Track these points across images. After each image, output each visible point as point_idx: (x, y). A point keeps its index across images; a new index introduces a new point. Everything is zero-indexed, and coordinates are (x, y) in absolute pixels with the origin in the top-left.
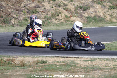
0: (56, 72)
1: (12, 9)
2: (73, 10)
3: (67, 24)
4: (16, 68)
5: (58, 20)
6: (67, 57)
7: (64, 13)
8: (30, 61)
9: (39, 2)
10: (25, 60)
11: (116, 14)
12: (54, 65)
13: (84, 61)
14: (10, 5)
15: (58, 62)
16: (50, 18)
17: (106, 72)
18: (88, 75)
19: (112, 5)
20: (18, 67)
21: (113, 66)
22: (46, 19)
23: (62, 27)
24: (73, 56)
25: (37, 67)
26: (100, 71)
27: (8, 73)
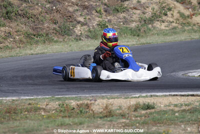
0: (175, 124)
1: (75, 6)
2: (195, 2)
3: (185, 31)
4: (95, 120)
5: (166, 24)
6: (193, 95)
7: (178, 9)
8: (120, 105)
10: (112, 104)
12: (170, 112)
15: (176, 106)
16: (151, 20)
20: (101, 118)
22: (143, 23)
23: (175, 36)
25: (137, 117)
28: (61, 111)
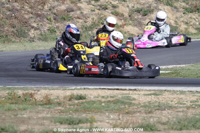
0: (101, 112)
1: (30, 14)
2: (126, 15)
4: (36, 107)
6: (118, 89)
8: (58, 95)
9: (72, 3)
10: (51, 95)
11: (194, 21)
12: (98, 103)
13: (145, 95)
14: (26, 7)
15: (103, 97)
16: (91, 28)
17: (179, 112)
18: (151, 117)
19: (188, 6)
20: (41, 105)
21: (191, 102)
22: (85, 29)
24: (127, 88)
25: (71, 105)
26: (170, 112)
27: (24, 114)
28: (9, 98)
